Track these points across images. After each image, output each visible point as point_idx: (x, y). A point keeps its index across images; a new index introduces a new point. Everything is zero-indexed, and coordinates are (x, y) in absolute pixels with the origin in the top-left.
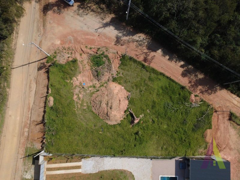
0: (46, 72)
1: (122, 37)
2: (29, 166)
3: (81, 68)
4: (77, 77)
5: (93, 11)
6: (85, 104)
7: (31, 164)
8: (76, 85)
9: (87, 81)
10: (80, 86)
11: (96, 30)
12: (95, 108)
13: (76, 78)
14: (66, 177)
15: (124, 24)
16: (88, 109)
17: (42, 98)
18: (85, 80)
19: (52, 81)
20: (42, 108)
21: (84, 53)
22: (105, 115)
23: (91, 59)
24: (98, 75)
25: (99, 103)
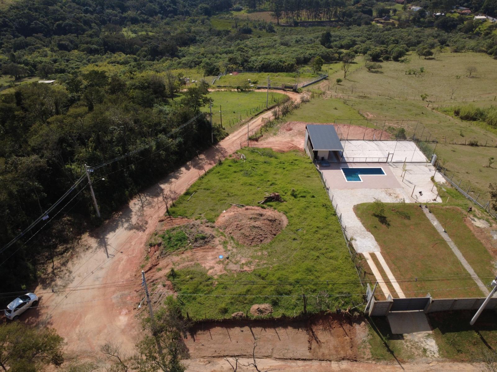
0: (193, 337)
1: (130, 223)
2: (410, 346)
3: (188, 263)
4: (207, 268)
5: (64, 264)
6: (260, 254)
7: (403, 341)
8: (223, 270)
9: (214, 253)
10: (226, 262)
11: (108, 257)
12: (263, 238)
13: (209, 270)
14: (399, 273)
15: (107, 221)
16: (267, 248)
17: (256, 337)
18: (212, 256)
19: (215, 312)
20: (277, 333)
21: (156, 265)
22: (275, 225)
23: (171, 250)
24: (203, 238)
25: (255, 231)
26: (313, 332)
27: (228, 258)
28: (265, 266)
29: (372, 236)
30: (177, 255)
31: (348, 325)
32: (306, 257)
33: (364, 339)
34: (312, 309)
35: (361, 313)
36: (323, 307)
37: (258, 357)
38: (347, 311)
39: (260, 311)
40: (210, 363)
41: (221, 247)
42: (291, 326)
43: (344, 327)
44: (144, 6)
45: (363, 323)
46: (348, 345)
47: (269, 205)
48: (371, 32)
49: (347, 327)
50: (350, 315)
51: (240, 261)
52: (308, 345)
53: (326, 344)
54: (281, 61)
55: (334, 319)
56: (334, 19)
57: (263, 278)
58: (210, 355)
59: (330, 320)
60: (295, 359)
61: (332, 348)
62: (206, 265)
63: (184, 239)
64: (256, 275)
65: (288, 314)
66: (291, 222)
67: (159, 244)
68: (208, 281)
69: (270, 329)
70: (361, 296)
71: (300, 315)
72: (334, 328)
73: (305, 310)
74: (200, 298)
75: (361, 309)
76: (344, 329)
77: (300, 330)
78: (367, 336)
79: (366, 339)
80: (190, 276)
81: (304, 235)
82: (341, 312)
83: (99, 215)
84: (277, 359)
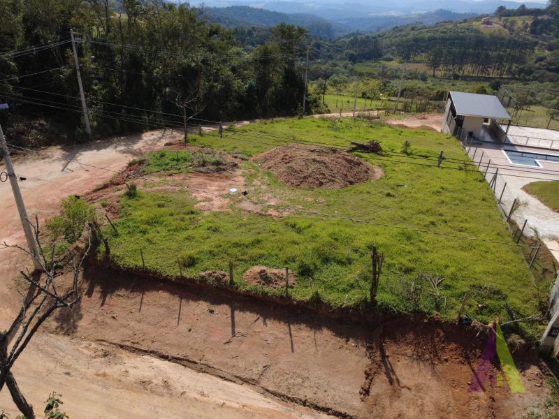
1: (130, 147)
6: (310, 199)
8: (225, 207)
9: (224, 184)
10: (238, 198)
11: (62, 171)
12: (326, 181)
13: (200, 202)
15: (98, 141)
17: (237, 330)
18: (218, 186)
19: (169, 262)
20: (291, 336)
21: (118, 184)
22: (356, 169)
23: (155, 169)
24: (218, 163)
25: (312, 167)
26: (383, 356)
27: (245, 193)
28: (313, 216)
30: (160, 176)
32: (405, 219)
33: (536, 411)
34: (394, 300)
35: (530, 340)
36: (425, 305)
37: (223, 374)
38: (490, 325)
39: (264, 278)
40: (105, 355)
41: (242, 180)
42: (329, 328)
43: (476, 366)
45: (534, 370)
46: (483, 412)
47: (356, 155)
51: (266, 201)
52: (362, 381)
53: (413, 392)
55: (448, 338)
56: (506, 77)
57: (299, 231)
58: (115, 341)
59: (436, 340)
60: (317, 408)
61: (429, 407)
62: (198, 195)
63: (186, 160)
64: (287, 224)
65: (330, 297)
66: (390, 175)
67: (141, 163)
68: (188, 214)
69: (276, 323)
70: (535, 302)
71: (357, 305)
72: (446, 360)
73: (373, 296)
74: (155, 234)
75: (530, 331)
76: (473, 370)
77: (352, 343)
78: (547, 407)
79: (541, 414)
80: (160, 202)
81: (410, 193)
82: (472, 325)
83: (89, 130)
84: (267, 394)
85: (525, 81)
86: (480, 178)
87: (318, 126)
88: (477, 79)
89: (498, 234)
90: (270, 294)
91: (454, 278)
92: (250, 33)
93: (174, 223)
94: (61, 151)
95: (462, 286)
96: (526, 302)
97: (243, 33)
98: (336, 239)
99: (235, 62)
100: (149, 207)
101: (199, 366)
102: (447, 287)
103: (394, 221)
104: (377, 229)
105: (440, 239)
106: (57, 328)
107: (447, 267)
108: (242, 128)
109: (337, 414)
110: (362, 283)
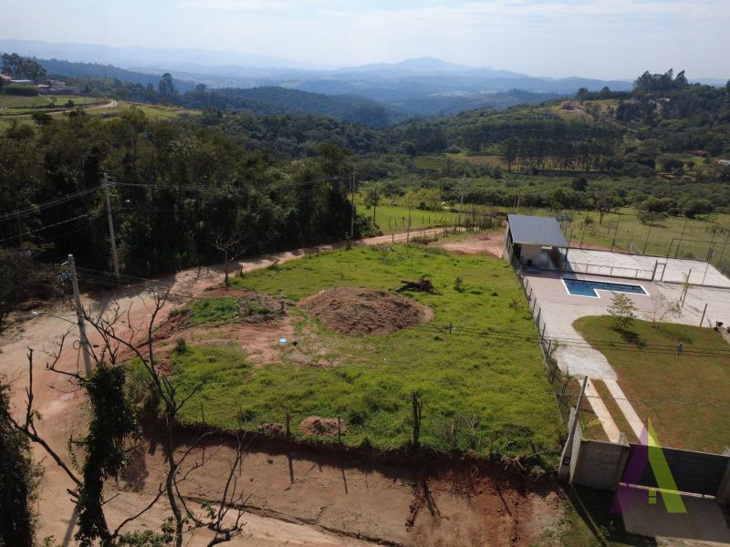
1: (165, 292)
6: (359, 347)
8: (276, 359)
9: (273, 334)
10: (288, 349)
12: (375, 327)
13: (251, 354)
15: (129, 286)
16: (377, 342)
17: (295, 477)
18: (267, 337)
19: (227, 417)
20: (344, 479)
21: (163, 338)
22: (405, 313)
23: (200, 321)
24: (264, 312)
25: (362, 312)
26: (427, 493)
27: (295, 344)
28: (363, 365)
29: (602, 356)
30: (207, 328)
31: (515, 494)
32: (450, 364)
33: (550, 528)
34: (435, 442)
35: (549, 470)
36: (462, 444)
37: (285, 517)
38: (517, 459)
39: (319, 427)
41: (290, 329)
42: (378, 471)
43: (505, 496)
44: (328, 137)
45: (553, 495)
46: (507, 533)
47: (406, 295)
48: (650, 186)
49: (511, 496)
50: (522, 471)
51: (315, 351)
52: (408, 515)
53: (451, 521)
54: (499, 192)
55: (482, 474)
56: (593, 170)
57: (350, 380)
60: (369, 540)
61: (464, 531)
62: (248, 348)
63: (231, 309)
64: (337, 374)
65: (379, 442)
66: (439, 317)
67: (184, 313)
68: (240, 368)
69: (331, 468)
70: (556, 436)
71: (402, 448)
72: (481, 493)
73: (416, 438)
74: (211, 390)
75: (550, 462)
76: (503, 499)
77: (399, 482)
78: (559, 525)
79: (555, 530)
80: (211, 357)
81: (458, 335)
82: (502, 459)
83: (117, 274)
84: (325, 531)
85: (615, 176)
86: (528, 316)
87: (368, 259)
88: (561, 174)
89: (535, 375)
90: (324, 443)
91: (490, 419)
92: (284, 123)
93: (227, 378)
94: (89, 300)
95: (496, 426)
96: (549, 437)
97: (275, 122)
98: (385, 387)
99: (273, 187)
100: (200, 362)
101: (262, 512)
102: (483, 427)
103: (440, 366)
104: (423, 376)
105: (481, 382)
106: (125, 487)
107: (484, 408)
108: (287, 265)
109: (386, 543)
110: (407, 427)
